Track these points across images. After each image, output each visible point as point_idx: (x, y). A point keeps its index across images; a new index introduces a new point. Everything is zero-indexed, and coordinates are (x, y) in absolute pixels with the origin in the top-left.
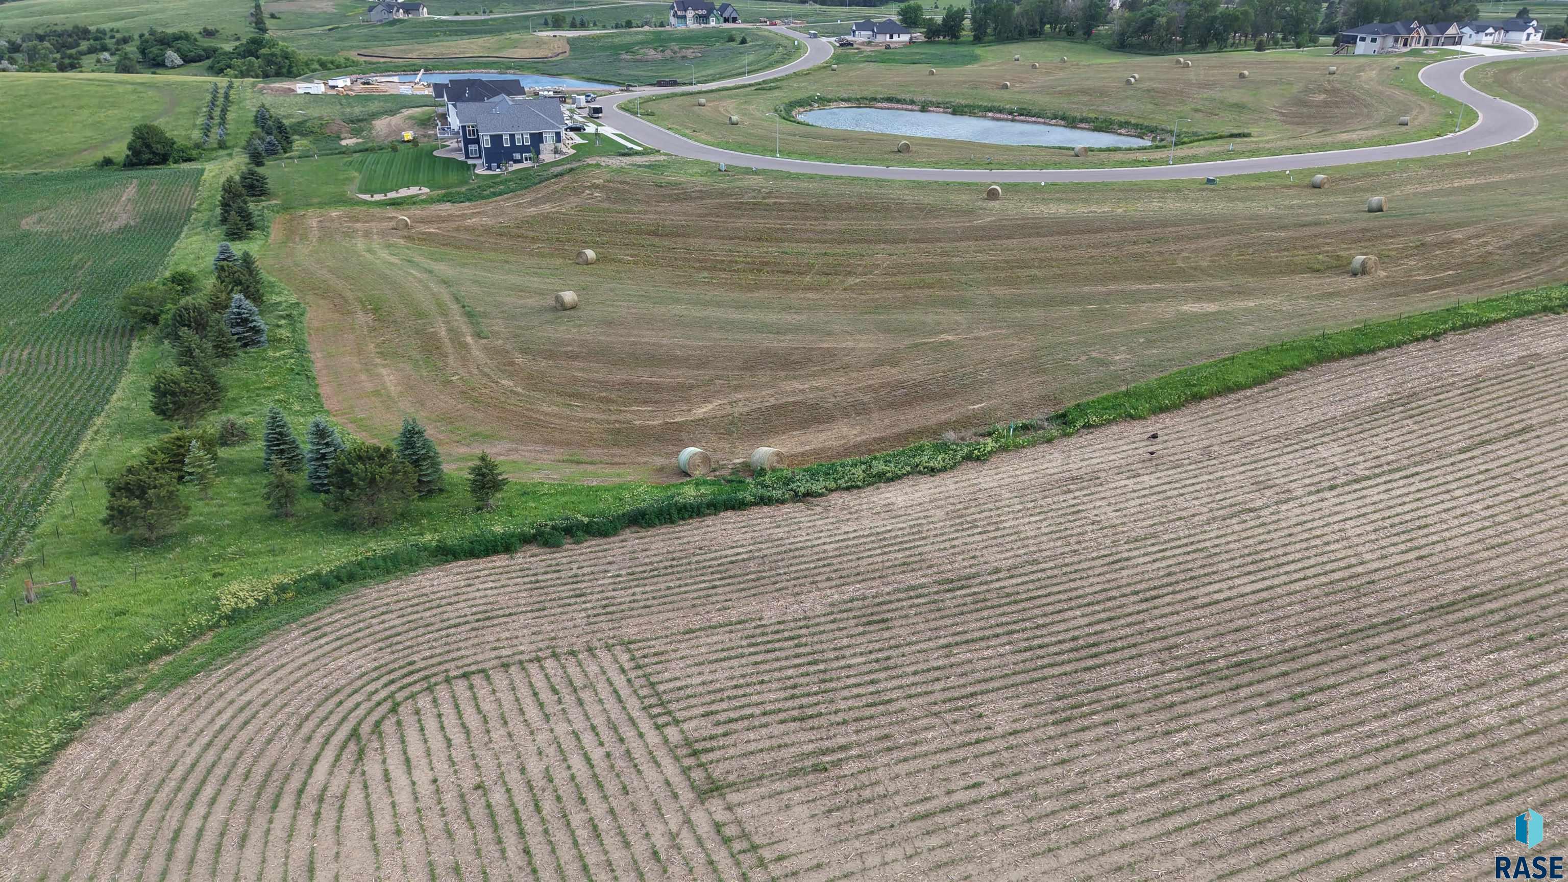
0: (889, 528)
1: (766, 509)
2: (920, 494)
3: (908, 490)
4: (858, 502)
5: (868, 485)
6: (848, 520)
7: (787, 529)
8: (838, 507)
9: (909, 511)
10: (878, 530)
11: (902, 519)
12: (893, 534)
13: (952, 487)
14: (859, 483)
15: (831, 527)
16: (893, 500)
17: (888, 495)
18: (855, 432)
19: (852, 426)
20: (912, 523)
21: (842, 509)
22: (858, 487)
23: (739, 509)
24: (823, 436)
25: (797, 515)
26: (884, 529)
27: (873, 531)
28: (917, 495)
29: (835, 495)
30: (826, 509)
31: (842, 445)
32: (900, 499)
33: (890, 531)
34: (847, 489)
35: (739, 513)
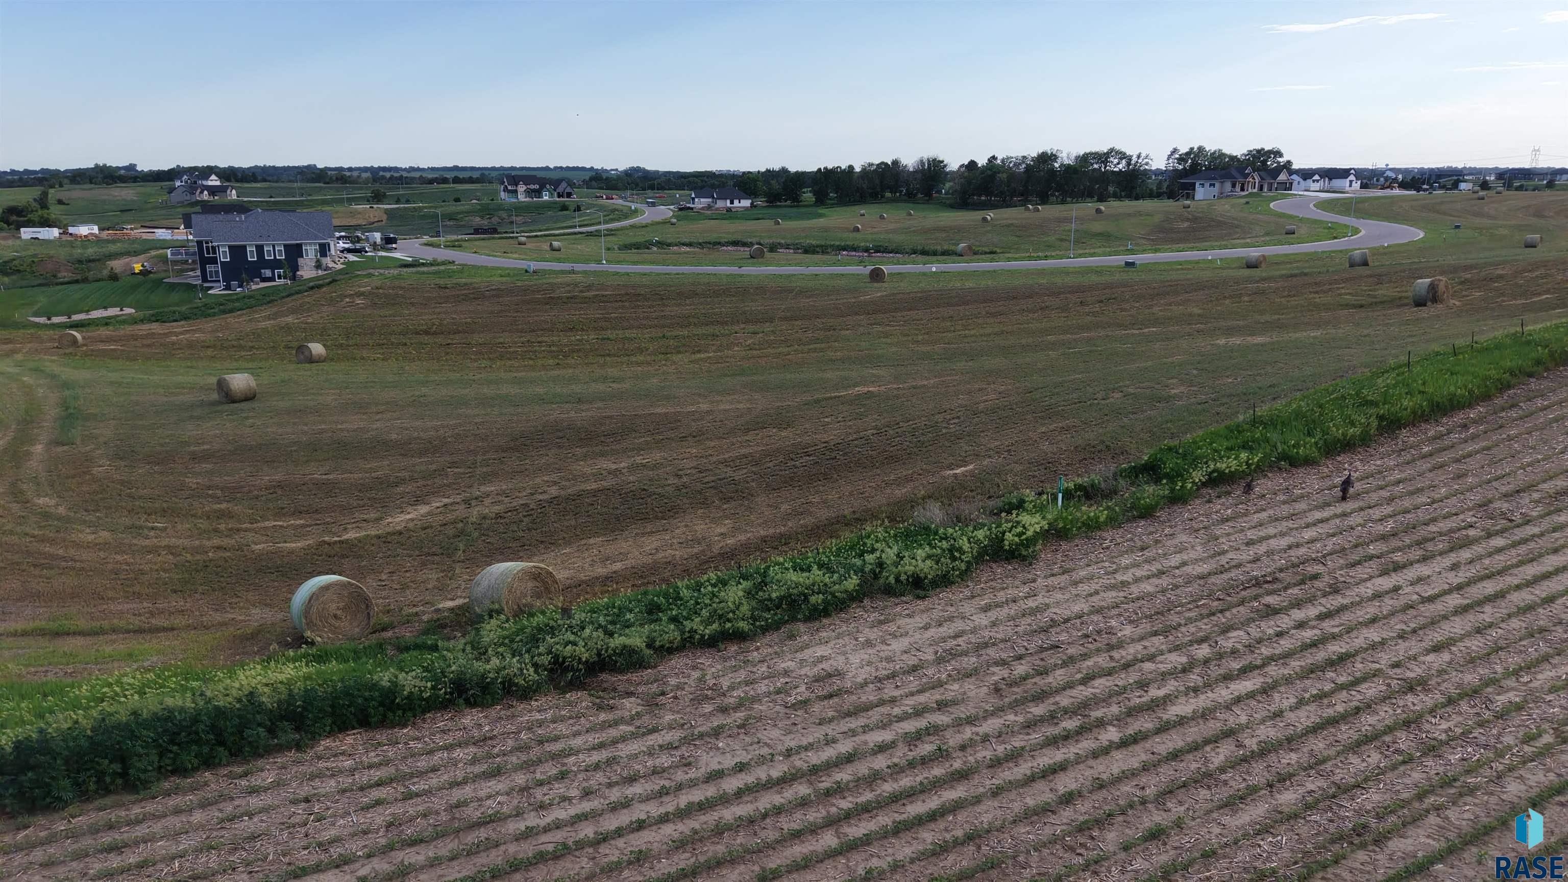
0: (844, 747)
1: (470, 718)
2: (904, 643)
3: (873, 634)
4: (742, 675)
5: (765, 630)
6: (717, 733)
7: (520, 779)
8: (685, 696)
9: (890, 691)
10: (815, 758)
11: (875, 715)
12: (862, 768)
13: (982, 620)
14: (743, 625)
15: (664, 760)
16: (839, 662)
17: (820, 651)
18: (719, 530)
19: (714, 521)
20: (910, 726)
21: (698, 700)
22: (739, 637)
23: (384, 723)
24: (650, 544)
25: (562, 728)
26: (828, 753)
27: (798, 762)
28: (897, 645)
29: (678, 662)
30: (652, 704)
31: (696, 556)
32: (855, 659)
33: (849, 758)
34: (712, 643)
35: (381, 736)
